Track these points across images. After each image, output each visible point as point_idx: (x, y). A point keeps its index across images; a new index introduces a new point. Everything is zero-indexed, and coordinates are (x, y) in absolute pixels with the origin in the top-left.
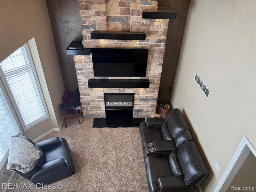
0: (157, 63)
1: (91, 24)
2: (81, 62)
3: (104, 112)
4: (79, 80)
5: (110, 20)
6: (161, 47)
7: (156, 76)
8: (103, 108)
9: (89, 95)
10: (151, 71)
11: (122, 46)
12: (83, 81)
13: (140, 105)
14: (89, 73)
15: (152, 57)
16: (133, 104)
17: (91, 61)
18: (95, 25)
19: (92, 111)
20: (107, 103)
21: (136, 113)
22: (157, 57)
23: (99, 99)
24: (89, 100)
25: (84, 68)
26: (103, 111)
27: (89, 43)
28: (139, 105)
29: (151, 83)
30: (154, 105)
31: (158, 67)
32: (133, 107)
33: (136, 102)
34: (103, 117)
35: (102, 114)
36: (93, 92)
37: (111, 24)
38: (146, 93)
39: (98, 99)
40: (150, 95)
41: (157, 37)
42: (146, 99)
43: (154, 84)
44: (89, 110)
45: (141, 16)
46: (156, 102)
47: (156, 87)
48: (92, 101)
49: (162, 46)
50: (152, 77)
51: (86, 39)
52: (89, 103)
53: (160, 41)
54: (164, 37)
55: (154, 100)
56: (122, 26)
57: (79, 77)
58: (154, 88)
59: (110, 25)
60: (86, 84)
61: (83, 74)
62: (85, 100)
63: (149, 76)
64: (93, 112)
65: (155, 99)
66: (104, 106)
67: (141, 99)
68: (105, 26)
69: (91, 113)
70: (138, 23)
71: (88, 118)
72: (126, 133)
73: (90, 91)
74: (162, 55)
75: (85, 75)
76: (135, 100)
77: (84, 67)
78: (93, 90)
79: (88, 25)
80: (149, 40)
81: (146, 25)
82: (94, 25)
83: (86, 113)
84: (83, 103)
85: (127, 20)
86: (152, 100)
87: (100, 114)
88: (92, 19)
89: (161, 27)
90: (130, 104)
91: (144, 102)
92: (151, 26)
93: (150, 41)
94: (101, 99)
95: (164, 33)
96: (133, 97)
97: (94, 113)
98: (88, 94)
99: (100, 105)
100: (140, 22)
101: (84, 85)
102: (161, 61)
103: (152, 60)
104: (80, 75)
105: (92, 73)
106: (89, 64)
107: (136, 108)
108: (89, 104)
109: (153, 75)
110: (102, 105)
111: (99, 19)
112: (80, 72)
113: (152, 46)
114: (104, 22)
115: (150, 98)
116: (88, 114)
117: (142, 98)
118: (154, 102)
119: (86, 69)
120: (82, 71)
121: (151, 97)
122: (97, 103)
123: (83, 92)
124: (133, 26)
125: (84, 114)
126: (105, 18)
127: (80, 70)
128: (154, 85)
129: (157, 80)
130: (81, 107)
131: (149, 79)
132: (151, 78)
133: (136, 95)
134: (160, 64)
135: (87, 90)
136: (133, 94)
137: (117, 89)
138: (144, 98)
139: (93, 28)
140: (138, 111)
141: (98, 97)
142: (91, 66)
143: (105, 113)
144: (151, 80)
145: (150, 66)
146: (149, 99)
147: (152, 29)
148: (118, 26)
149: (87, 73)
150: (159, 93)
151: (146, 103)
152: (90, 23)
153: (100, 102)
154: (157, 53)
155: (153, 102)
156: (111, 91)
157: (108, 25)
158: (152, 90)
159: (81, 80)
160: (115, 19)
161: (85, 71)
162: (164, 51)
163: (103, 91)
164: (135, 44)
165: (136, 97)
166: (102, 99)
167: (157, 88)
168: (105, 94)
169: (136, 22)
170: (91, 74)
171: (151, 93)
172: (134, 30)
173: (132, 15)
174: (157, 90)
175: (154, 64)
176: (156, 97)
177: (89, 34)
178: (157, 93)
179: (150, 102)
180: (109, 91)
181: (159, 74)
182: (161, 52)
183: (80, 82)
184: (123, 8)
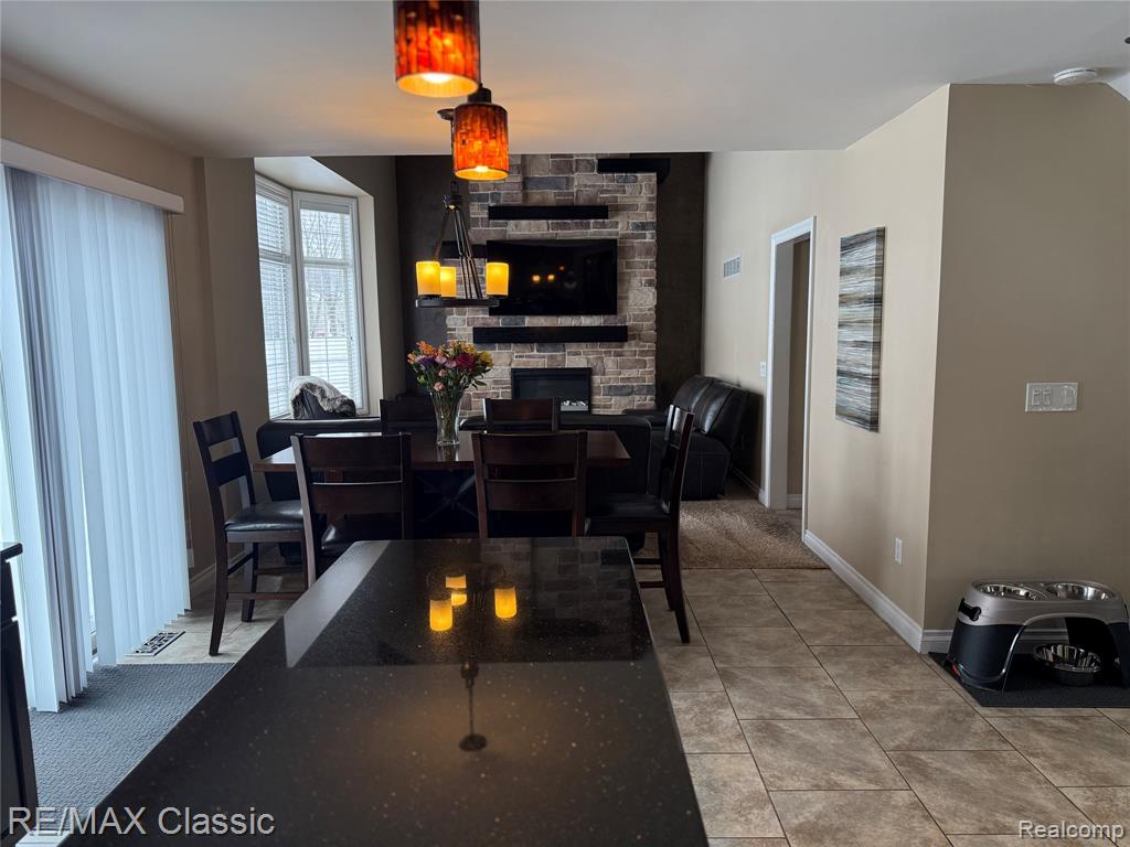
0: (643, 281)
1: (490, 192)
4: (450, 329)
5: (530, 184)
6: (647, 240)
7: (644, 317)
10: (631, 302)
12: (461, 333)
13: (610, 407)
14: (476, 310)
15: (629, 265)
16: (590, 406)
18: (499, 194)
22: (641, 265)
23: (497, 389)
27: (483, 232)
28: (605, 406)
29: (633, 338)
30: (648, 407)
31: (646, 289)
33: (598, 399)
37: (532, 192)
38: (622, 366)
39: (493, 389)
40: (634, 373)
41: (635, 217)
42: (624, 387)
43: (640, 339)
45: (595, 171)
46: (654, 397)
47: (646, 348)
48: (478, 396)
49: (649, 237)
50: (634, 320)
51: (477, 225)
53: (643, 226)
54: (650, 217)
55: (645, 392)
56: (557, 197)
58: (643, 353)
59: (529, 195)
61: (461, 312)
63: (625, 318)
65: (649, 386)
67: (610, 387)
68: (520, 195)
70: (590, 186)
74: (650, 260)
75: (465, 317)
76: (595, 391)
79: (483, 194)
80: (617, 223)
81: (608, 191)
82: (496, 194)
85: (567, 184)
86: (640, 391)
89: (640, 193)
90: (582, 406)
91: (618, 398)
92: (618, 191)
93: (620, 226)
94: (502, 389)
95: (649, 207)
96: (590, 382)
100: (594, 186)
102: (652, 274)
103: (629, 273)
104: (455, 316)
105: (483, 310)
109: (637, 312)
113: (625, 237)
114: (517, 186)
115: (635, 384)
117: (614, 384)
118: (648, 397)
121: (637, 379)
124: (580, 194)
126: (519, 179)
128: (641, 343)
129: (649, 326)
131: (627, 324)
132: (631, 322)
133: (597, 374)
134: (650, 283)
136: (585, 375)
137: (545, 356)
138: (620, 383)
139: (493, 200)
141: (495, 382)
144: (634, 328)
145: (624, 289)
146: (633, 387)
147: (623, 199)
148: (550, 196)
150: (657, 368)
151: (625, 400)
152: (488, 190)
154: (640, 255)
155: (643, 397)
156: (529, 362)
157: (526, 196)
158: (637, 357)
159: (454, 330)
160: (541, 182)
162: (654, 249)
163: (510, 360)
165: (597, 379)
166: (505, 388)
167: (649, 354)
168: (514, 371)
169: (586, 186)
171: (635, 367)
172: (582, 201)
173: (577, 170)
174: (650, 359)
175: (635, 282)
176: (650, 381)
177: (485, 214)
178: (651, 368)
179: (637, 398)
180: (524, 363)
181: (649, 309)
182: (648, 253)
183: (452, 337)
184: (558, 160)
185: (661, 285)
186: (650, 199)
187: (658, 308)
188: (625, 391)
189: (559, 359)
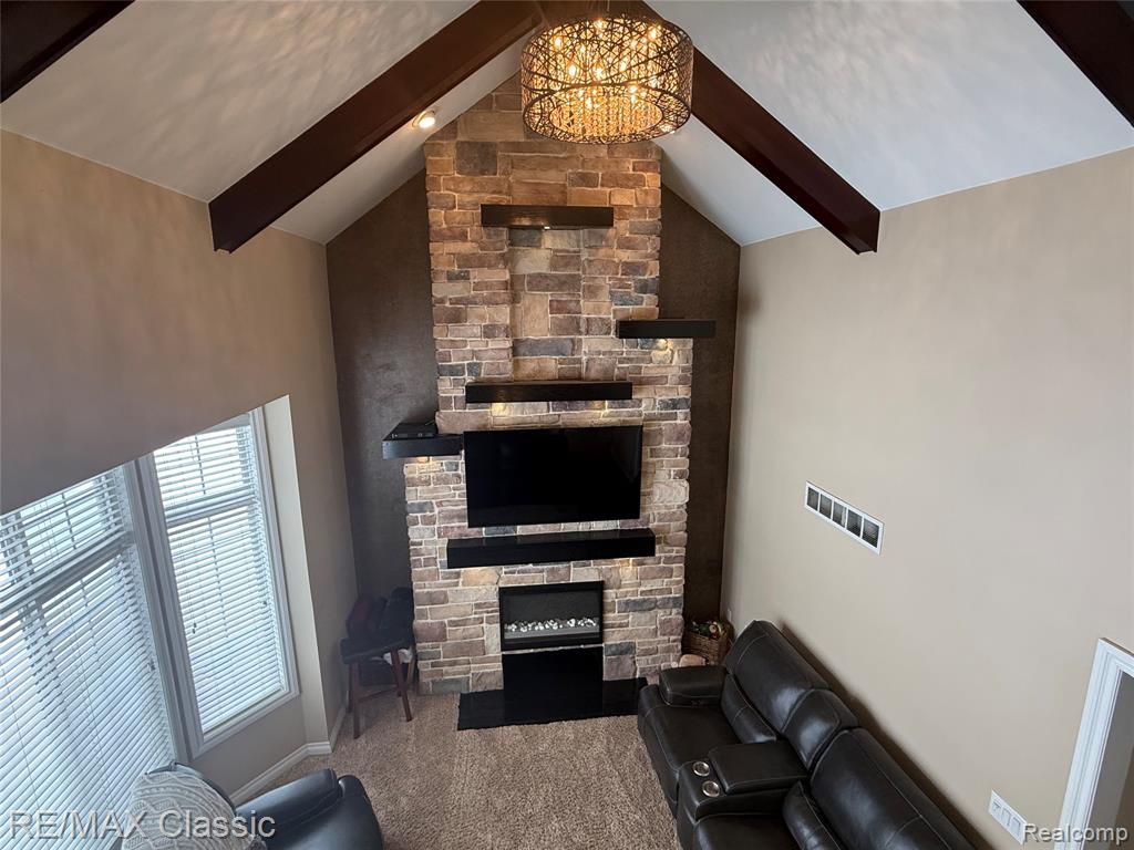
0: (672, 473)
1: (466, 362)
2: (427, 483)
3: (498, 667)
4: (414, 544)
5: (522, 350)
6: (678, 422)
7: (672, 517)
8: (494, 649)
9: (445, 601)
10: (656, 498)
11: (560, 423)
12: (430, 547)
13: (627, 626)
14: (450, 517)
15: (654, 453)
16: (602, 625)
17: (459, 476)
18: (479, 365)
19: (454, 663)
20: (509, 628)
21: (611, 661)
22: (670, 453)
23: (481, 613)
24: (446, 621)
25: (434, 501)
26: (493, 660)
27: (457, 417)
28: (621, 626)
29: (659, 543)
30: (674, 623)
31: (675, 484)
32: (600, 637)
33: (610, 617)
34: (493, 688)
35: (488, 674)
36: (460, 587)
37: (524, 360)
38: (644, 577)
39: (475, 613)
40: (657, 584)
41: (663, 392)
42: (645, 601)
43: (667, 543)
44: (441, 659)
45: (612, 335)
46: (681, 611)
47: (674, 554)
48: (454, 624)
49: (682, 418)
50: (660, 520)
51: (449, 407)
52: (445, 631)
53: (675, 404)
54: (683, 392)
55: (671, 605)
56: (559, 366)
57: (415, 533)
58: (669, 560)
59: (521, 364)
60: (438, 560)
61: (430, 521)
62: (429, 621)
63: (648, 519)
64: (457, 668)
65: (675, 598)
66: (498, 640)
67: (627, 603)
68: (510, 366)
69: (451, 672)
70: (604, 353)
71: (438, 695)
72: (590, 739)
73: (448, 585)
74: (682, 446)
75: (436, 526)
76: (607, 607)
77: (435, 498)
78: (461, 580)
79: (457, 365)
80: (640, 401)
81: (629, 360)
82: (475, 364)
83: (431, 674)
84: (424, 633)
85: (573, 349)
86: (665, 604)
87: (483, 674)
88: (468, 348)
89: (671, 362)
90: (591, 624)
91: (637, 614)
92: (643, 360)
93: (644, 405)
94: (488, 612)
95: (682, 380)
96: (601, 597)
97: (460, 673)
98: (442, 597)
99: (485, 638)
100: (611, 353)
101: (432, 562)
102: (683, 463)
103: (654, 464)
104: (420, 526)
105: (460, 517)
106: (452, 486)
107: (613, 638)
108: (443, 637)
109: (663, 511)
110: (492, 636)
111: (490, 347)
112: (419, 515)
113: (650, 418)
114: (504, 354)
115: (658, 597)
116: (437, 678)
117: (633, 598)
118: (674, 611)
119: (440, 504)
120: (428, 514)
121: (661, 591)
122: (471, 629)
123: (426, 590)
124: (591, 363)
125: (424, 679)
126: (508, 344)
127: (421, 508)
128: (668, 548)
129: (677, 529)
130: (414, 651)
131: (650, 526)
132: (656, 523)
133: (611, 589)
134: (680, 475)
135: (441, 581)
136: (598, 588)
137: (542, 571)
138: (639, 597)
139: (470, 373)
140: (621, 653)
141: (478, 606)
142: (457, 492)
143: (501, 669)
144: (659, 529)
145: (649, 482)
146: (656, 601)
147: (648, 370)
148: (549, 366)
149: (445, 517)
150: (685, 577)
151: (645, 617)
152: (464, 359)
153: (484, 625)
154: (669, 440)
155: (668, 611)
156: (522, 578)
157: (516, 365)
158: (662, 565)
159: (420, 544)
160: (536, 347)
161: (437, 510)
162: (688, 433)
163: (495, 579)
164: (601, 414)
165: (610, 594)
166: (492, 612)
167: (676, 560)
168: (503, 592)
169: (599, 353)
170: (456, 520)
171: (660, 577)
172: (594, 373)
173: (587, 333)
174: (678, 567)
175: (662, 474)
176: (677, 592)
177: (461, 393)
178: (678, 577)
179: (661, 612)
180: (516, 581)
181: (679, 507)
182: (679, 439)
183: (418, 553)
184: (560, 316)
185: (694, 478)
186: (684, 370)
187: (691, 506)
188: (645, 606)
189: (562, 572)
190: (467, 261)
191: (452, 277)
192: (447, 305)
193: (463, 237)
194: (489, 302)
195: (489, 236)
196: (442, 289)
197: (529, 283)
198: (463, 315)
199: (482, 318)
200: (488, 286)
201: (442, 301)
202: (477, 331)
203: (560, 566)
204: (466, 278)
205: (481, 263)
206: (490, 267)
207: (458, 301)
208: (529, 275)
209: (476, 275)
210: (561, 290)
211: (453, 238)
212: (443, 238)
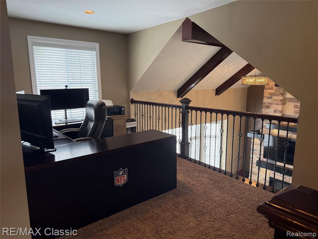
11: (292, 138)
24: (256, 180)
27: (265, 131)
51: (263, 128)
62: (252, 178)
75: (257, 155)
77: (258, 149)
98: (256, 173)
120: (255, 152)
123: (252, 170)
135: (256, 169)
161: (257, 151)
163: (269, 174)
166: (267, 182)
184: (297, 109)
190: (272, 94)
191: (268, 98)
192: (266, 104)
193: (272, 89)
194: (276, 104)
195: (278, 89)
196: (265, 100)
197: (289, 100)
198: (270, 107)
199: (274, 108)
200: (276, 100)
201: (265, 103)
202: (272, 111)
203: (287, 177)
204: (271, 98)
205: (275, 95)
206: (277, 96)
207: (269, 103)
208: (289, 98)
209: (274, 97)
210: (298, 102)
211: (270, 89)
212: (267, 89)
